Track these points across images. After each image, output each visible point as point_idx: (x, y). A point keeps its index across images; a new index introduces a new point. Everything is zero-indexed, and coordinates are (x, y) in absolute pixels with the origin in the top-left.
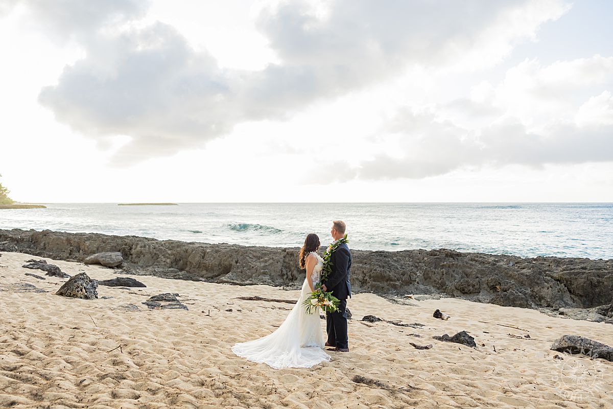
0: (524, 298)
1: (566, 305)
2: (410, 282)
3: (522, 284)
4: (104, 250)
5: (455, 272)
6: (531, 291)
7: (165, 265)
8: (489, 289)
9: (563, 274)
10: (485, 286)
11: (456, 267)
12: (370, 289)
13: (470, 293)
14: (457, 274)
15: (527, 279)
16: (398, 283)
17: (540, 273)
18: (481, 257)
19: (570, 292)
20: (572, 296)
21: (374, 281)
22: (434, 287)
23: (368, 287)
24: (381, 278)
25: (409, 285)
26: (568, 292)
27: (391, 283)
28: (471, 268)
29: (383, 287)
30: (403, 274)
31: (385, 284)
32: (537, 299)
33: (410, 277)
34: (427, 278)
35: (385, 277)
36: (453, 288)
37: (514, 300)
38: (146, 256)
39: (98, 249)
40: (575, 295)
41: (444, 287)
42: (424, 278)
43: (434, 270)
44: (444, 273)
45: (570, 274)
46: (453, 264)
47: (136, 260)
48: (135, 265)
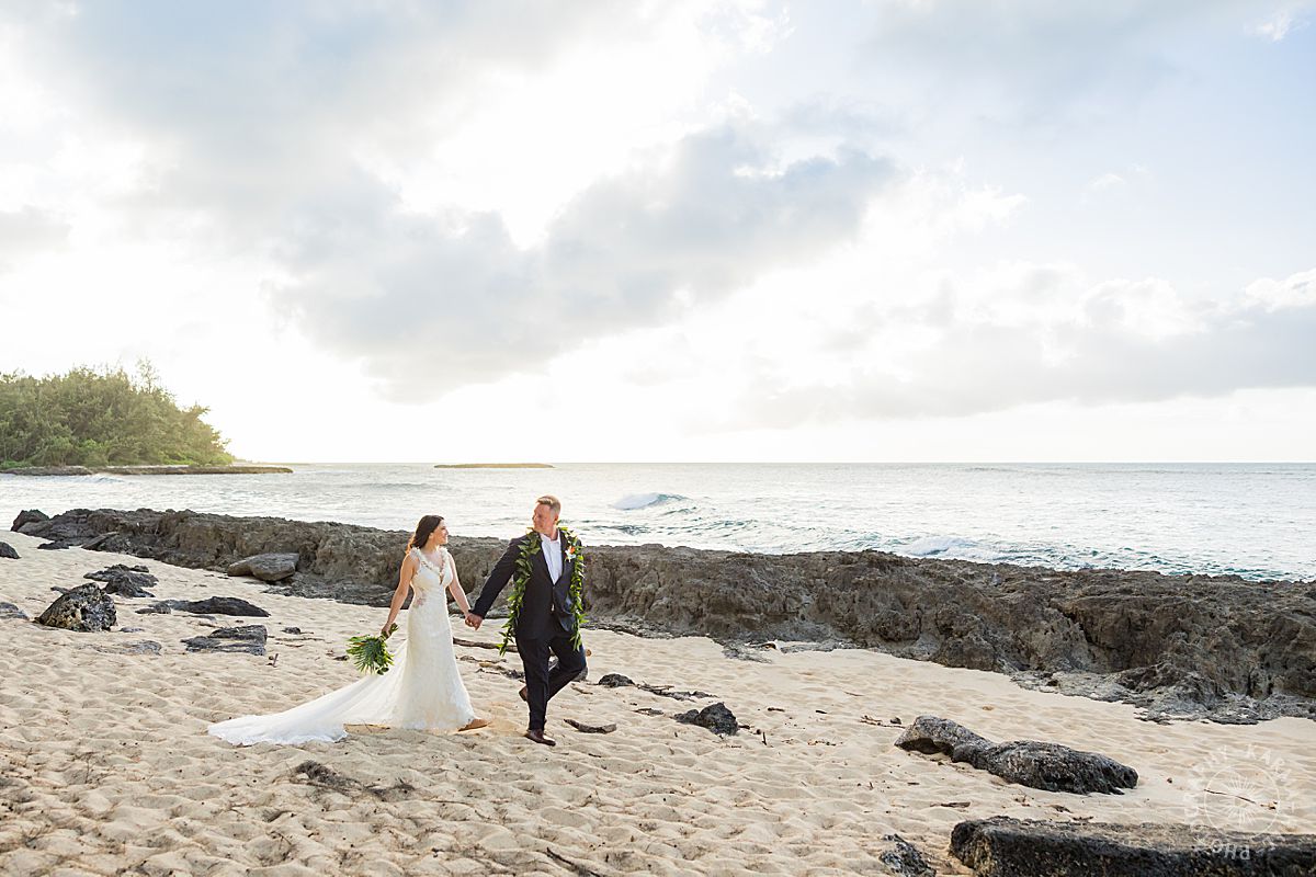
0: (989, 651)
1: (1075, 666)
2: (783, 615)
3: (1001, 622)
4: (272, 549)
5: (879, 596)
6: (1013, 637)
7: (366, 578)
8: (937, 633)
9: (1080, 604)
10: (931, 625)
11: (884, 587)
12: (704, 629)
13: (900, 640)
14: (883, 601)
15: (1011, 612)
16: (756, 618)
17: (1038, 601)
18: (941, 568)
19: (1089, 640)
20: (1093, 649)
21: (714, 612)
22: (834, 626)
23: (702, 626)
24: (725, 606)
25: (781, 622)
26: (1084, 640)
27: (744, 616)
28: (912, 590)
29: (728, 626)
30: (771, 600)
31: (732, 619)
32: (1023, 653)
33: (785, 607)
34: (823, 608)
35: (732, 604)
36: (867, 629)
37: (970, 655)
38: (340, 561)
39: (263, 548)
40: (1099, 647)
41: (854, 628)
42: (819, 609)
43: (838, 592)
44: (857, 599)
45: (1093, 602)
46: (877, 581)
47: (322, 569)
48: (318, 578)
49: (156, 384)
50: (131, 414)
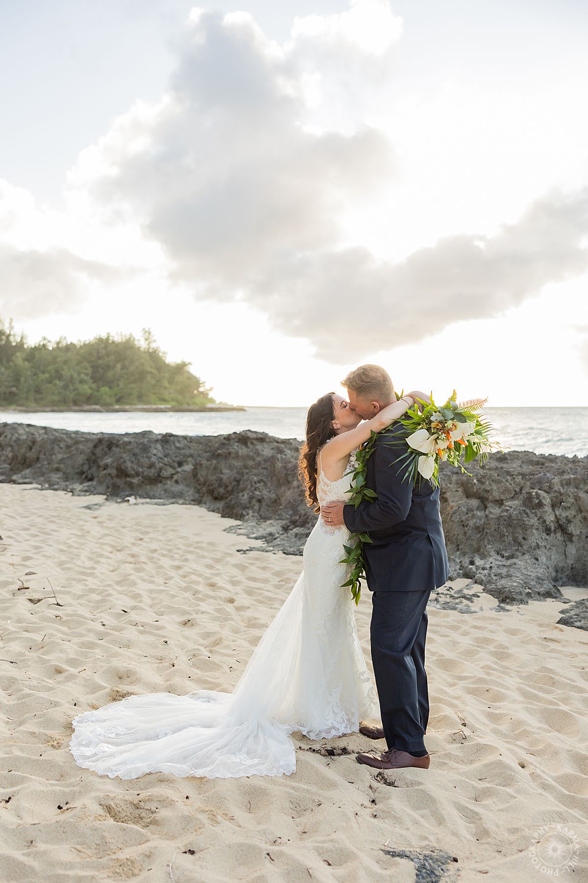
49: (153, 345)
50: (132, 368)
